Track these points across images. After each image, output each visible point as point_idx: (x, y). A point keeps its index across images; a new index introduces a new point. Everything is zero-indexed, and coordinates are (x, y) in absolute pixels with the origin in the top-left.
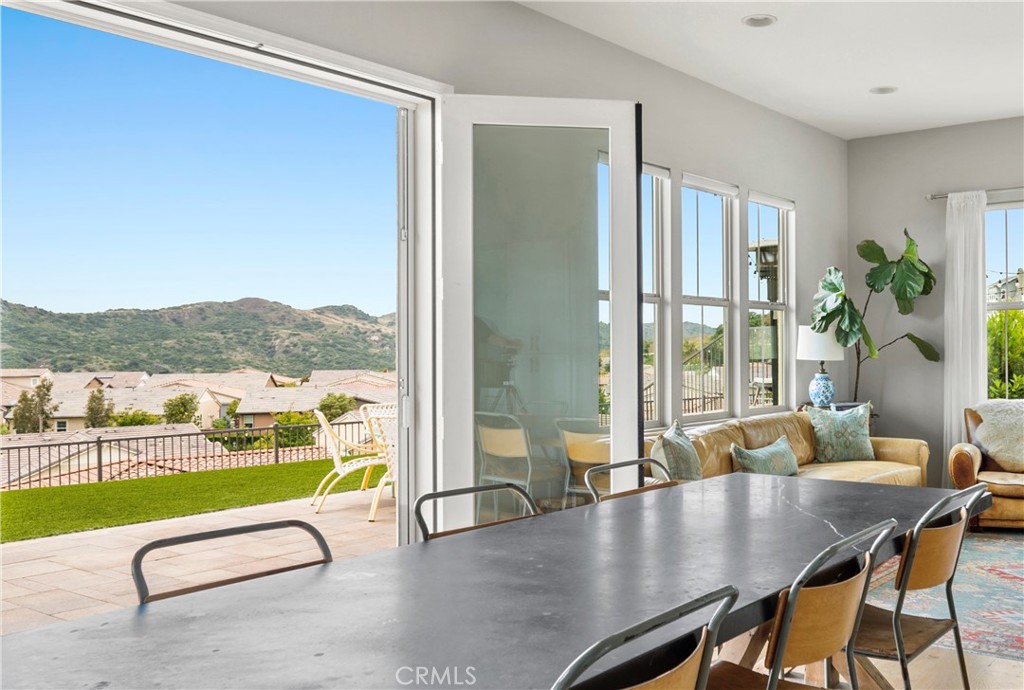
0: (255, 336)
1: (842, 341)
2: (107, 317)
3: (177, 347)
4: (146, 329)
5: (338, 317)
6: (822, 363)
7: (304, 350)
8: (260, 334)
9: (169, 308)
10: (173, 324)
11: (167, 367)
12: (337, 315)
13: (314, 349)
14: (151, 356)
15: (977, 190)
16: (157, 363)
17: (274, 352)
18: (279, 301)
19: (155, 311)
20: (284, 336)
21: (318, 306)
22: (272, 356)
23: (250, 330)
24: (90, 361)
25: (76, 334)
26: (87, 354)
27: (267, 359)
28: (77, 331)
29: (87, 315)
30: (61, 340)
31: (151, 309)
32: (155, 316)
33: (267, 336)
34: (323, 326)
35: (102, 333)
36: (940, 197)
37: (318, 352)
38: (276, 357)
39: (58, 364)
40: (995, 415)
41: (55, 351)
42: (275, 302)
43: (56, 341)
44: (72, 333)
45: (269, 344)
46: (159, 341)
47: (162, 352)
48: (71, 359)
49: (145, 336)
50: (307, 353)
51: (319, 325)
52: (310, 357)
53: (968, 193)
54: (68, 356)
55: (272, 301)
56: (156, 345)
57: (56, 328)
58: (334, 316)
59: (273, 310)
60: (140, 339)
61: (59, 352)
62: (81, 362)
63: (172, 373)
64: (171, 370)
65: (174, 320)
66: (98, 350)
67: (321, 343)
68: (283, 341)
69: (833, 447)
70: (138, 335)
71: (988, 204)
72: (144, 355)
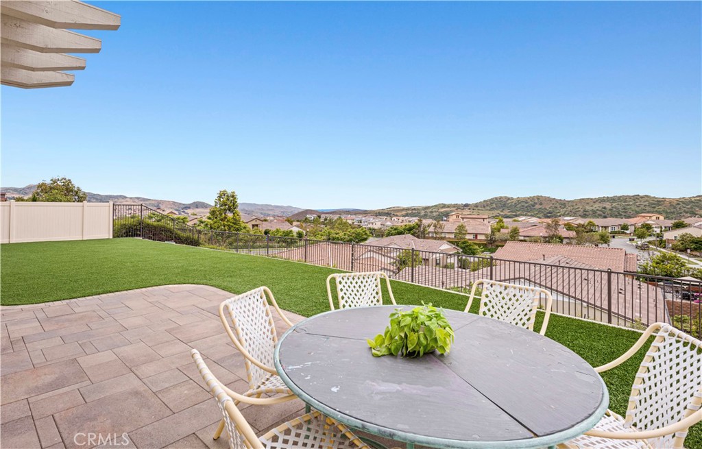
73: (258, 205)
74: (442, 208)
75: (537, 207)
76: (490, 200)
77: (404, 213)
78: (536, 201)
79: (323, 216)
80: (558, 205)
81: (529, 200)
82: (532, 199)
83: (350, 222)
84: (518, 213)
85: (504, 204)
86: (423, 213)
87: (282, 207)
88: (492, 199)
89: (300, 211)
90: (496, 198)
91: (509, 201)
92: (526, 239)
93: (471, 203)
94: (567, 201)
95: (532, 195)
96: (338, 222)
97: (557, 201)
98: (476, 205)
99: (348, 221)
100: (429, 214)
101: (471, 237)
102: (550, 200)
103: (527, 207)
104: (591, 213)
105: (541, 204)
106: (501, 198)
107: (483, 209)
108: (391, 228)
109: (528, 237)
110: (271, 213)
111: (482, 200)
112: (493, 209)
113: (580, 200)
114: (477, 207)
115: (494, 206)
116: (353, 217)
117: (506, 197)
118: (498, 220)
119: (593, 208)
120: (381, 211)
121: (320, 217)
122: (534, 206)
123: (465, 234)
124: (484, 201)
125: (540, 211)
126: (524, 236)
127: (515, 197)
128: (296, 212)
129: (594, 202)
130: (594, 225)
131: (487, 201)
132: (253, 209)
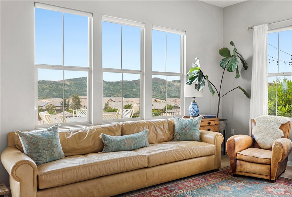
0: (156, 88)
1: (197, 89)
2: (119, 83)
3: (137, 91)
4: (129, 86)
5: (178, 83)
6: (194, 98)
7: (169, 92)
8: (158, 88)
9: (135, 80)
10: (136, 85)
11: (134, 96)
12: (178, 82)
13: (172, 92)
14: (130, 93)
15: (264, 24)
16: (132, 95)
17: (161, 92)
18: (163, 78)
19: (131, 81)
20: (164, 88)
21: (173, 80)
22: (161, 94)
23: (155, 86)
24: (115, 94)
25: (112, 87)
26: (114, 92)
27: (160, 95)
28: (112, 86)
29: (115, 82)
30: (108, 89)
31: (130, 80)
32: (131, 83)
33: (159, 88)
34: (174, 85)
35: (118, 87)
36: (251, 29)
37: (173, 93)
38: (162, 94)
39: (107, 95)
40: (261, 122)
41: (107, 92)
42: (162, 79)
43: (107, 89)
44: (111, 87)
45: (160, 90)
46: (132, 89)
47: (133, 92)
48: (111, 94)
49: (129, 88)
50: (170, 93)
51: (173, 85)
52: (171, 94)
53: (261, 26)
54: (110, 93)
55: (161, 78)
56: (131, 90)
57: (107, 85)
58: (177, 83)
59: (161, 81)
60: (127, 89)
61: (108, 92)
62: (113, 95)
63: (135, 98)
64: (135, 97)
65: (136, 84)
66: (117, 91)
67: (174, 90)
68: (164, 90)
69: (179, 134)
70: (127, 87)
71: (268, 30)
72: (128, 93)
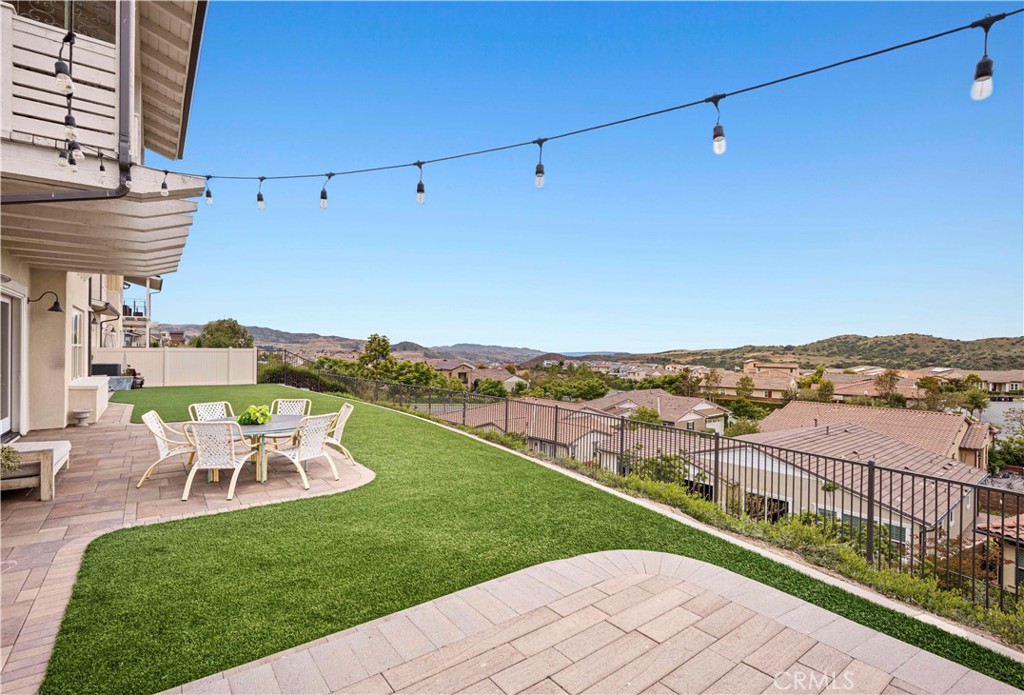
73: (484, 347)
74: (749, 352)
75: (910, 351)
76: (827, 341)
77: (690, 358)
78: (908, 342)
79: (567, 362)
80: (946, 348)
81: (894, 341)
82: (901, 338)
83: (604, 371)
84: (876, 360)
85: (853, 347)
86: (718, 359)
87: (515, 349)
88: (831, 339)
89: (541, 354)
90: (838, 338)
91: (861, 342)
92: (849, 399)
93: (796, 345)
94: (964, 342)
95: (901, 333)
96: (580, 371)
97: (945, 342)
98: (805, 349)
99: (601, 370)
100: (728, 361)
101: (762, 395)
102: (931, 340)
103: (890, 352)
104: (1006, 361)
105: (916, 347)
106: (846, 337)
107: (815, 354)
108: (645, 380)
109: (851, 396)
110: (500, 357)
111: (815, 341)
112: (834, 354)
113: (987, 340)
114: (806, 350)
115: (835, 349)
116: (609, 364)
117: (855, 336)
118: (815, 371)
119: (1011, 354)
120: (655, 356)
121: (562, 364)
122: (902, 349)
123: (751, 390)
124: (819, 342)
125: (913, 357)
126: (844, 395)
127: (871, 335)
128: (535, 356)
129: (1013, 344)
130: (978, 381)
131: (823, 342)
132: (476, 351)
